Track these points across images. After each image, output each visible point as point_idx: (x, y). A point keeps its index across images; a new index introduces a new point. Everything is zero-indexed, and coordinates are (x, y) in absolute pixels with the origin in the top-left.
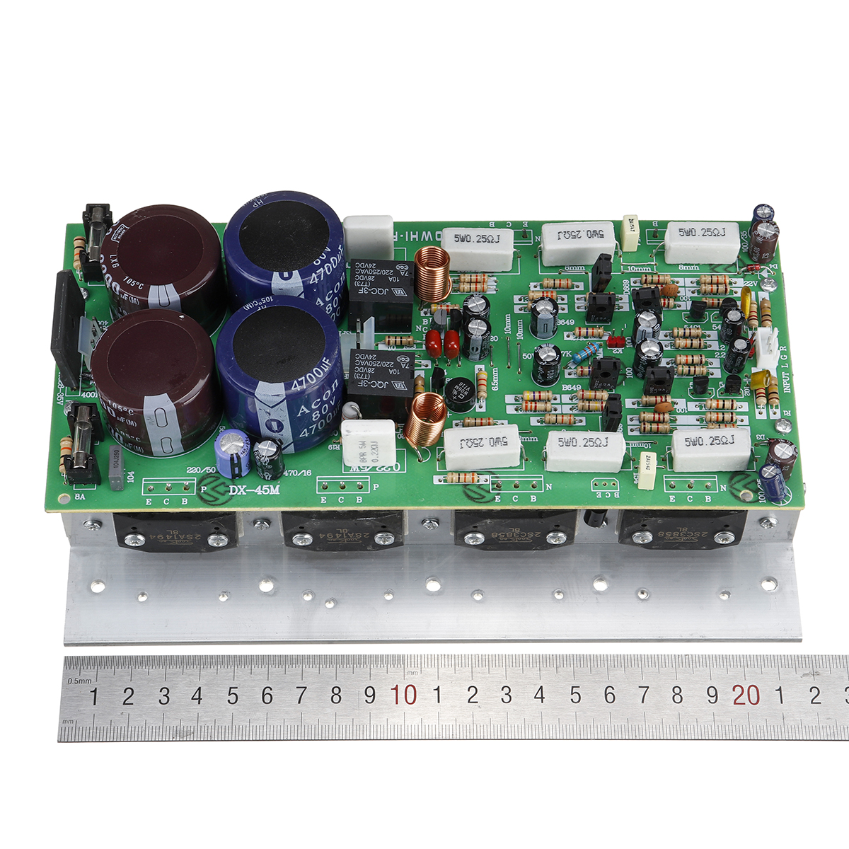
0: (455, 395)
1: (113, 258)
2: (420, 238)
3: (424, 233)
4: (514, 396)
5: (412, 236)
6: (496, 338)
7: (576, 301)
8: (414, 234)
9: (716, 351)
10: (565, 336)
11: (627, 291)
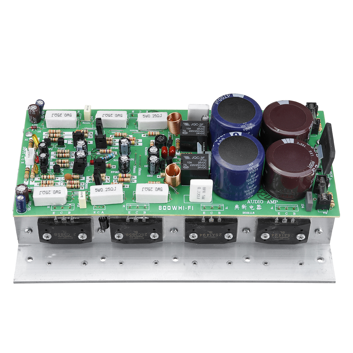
0: (163, 137)
1: (312, 154)
2: (178, 208)
3: (176, 209)
4: (139, 145)
5: (181, 208)
6: (145, 166)
7: (109, 180)
8: (180, 209)
9: (51, 161)
10: (115, 167)
11: (86, 184)
